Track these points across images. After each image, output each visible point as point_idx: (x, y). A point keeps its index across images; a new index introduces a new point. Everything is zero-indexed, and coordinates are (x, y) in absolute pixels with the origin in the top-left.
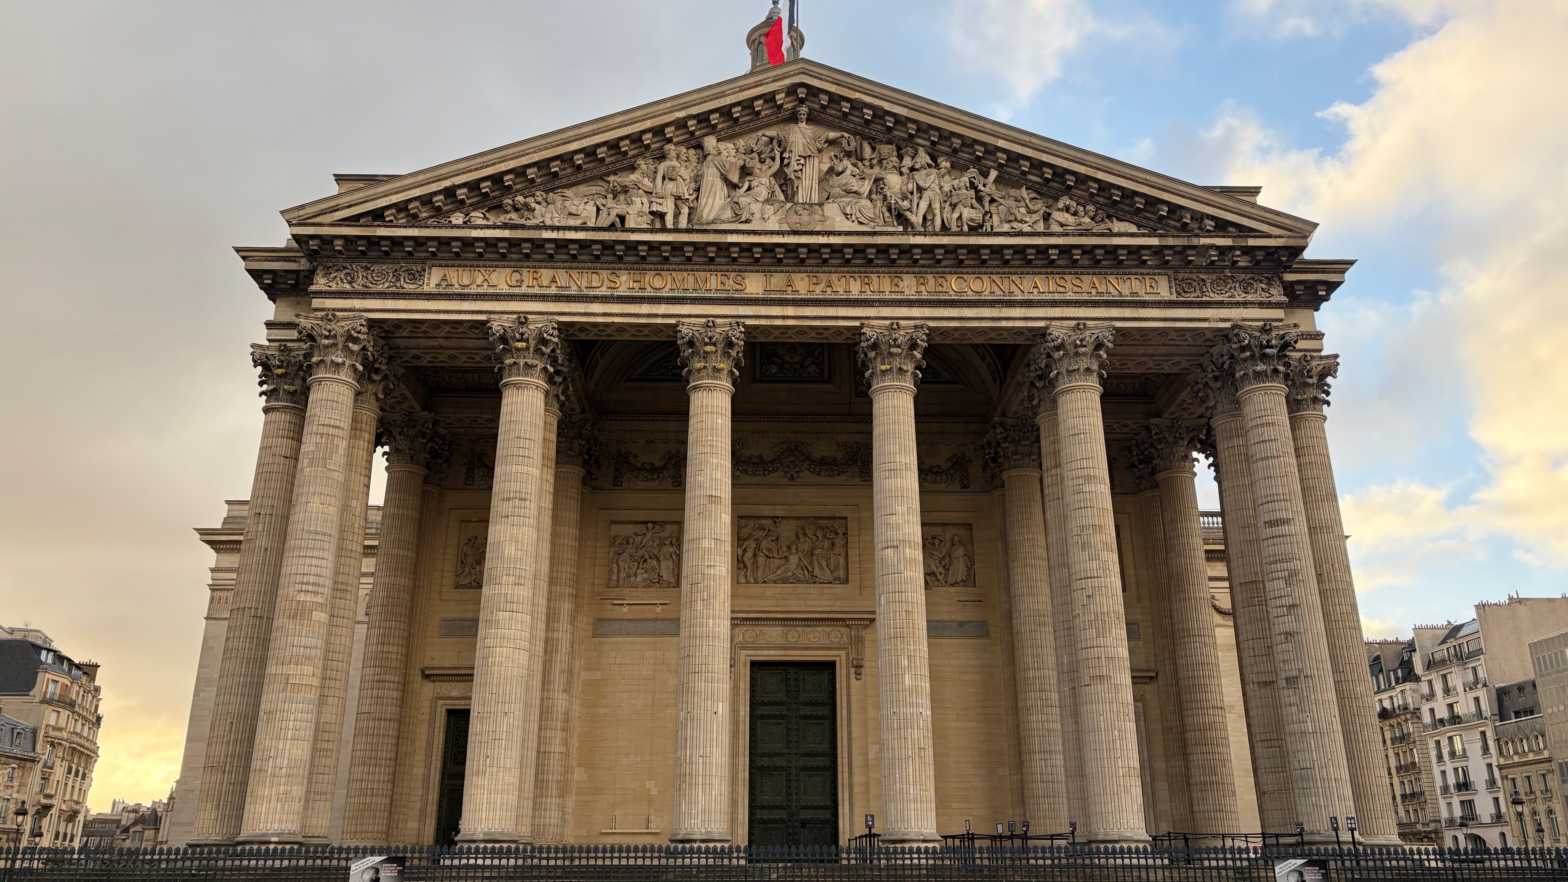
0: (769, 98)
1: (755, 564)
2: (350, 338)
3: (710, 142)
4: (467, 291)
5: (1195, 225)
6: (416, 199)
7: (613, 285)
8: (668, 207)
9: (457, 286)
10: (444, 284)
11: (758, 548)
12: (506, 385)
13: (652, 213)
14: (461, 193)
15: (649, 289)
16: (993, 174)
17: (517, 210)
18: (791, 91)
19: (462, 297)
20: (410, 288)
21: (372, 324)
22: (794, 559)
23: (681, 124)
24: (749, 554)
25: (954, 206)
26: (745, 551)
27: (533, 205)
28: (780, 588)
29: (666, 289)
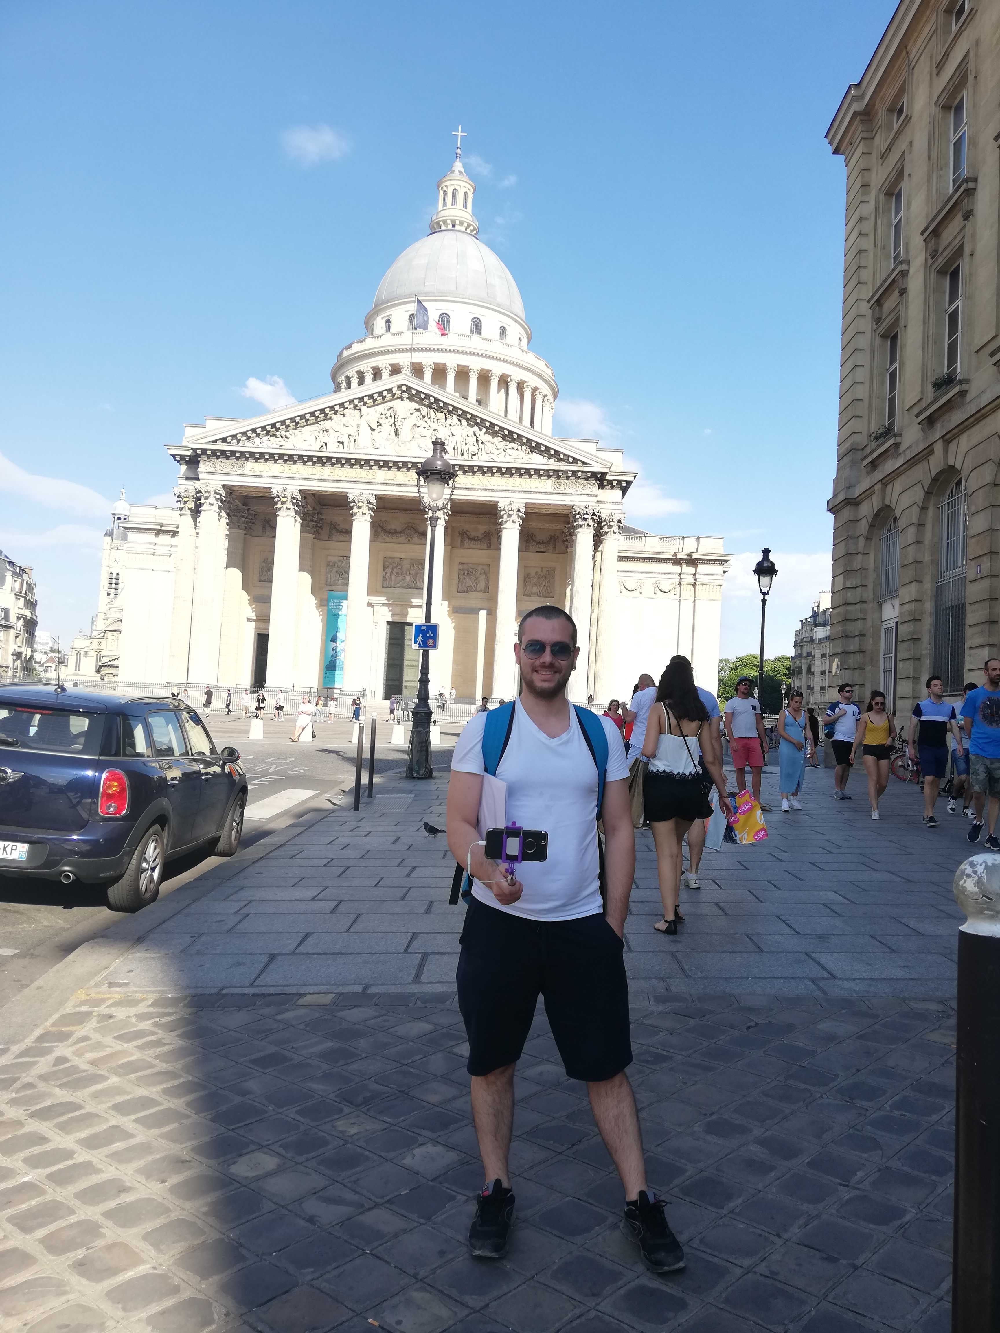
0: (390, 391)
1: (390, 578)
2: (216, 493)
3: (364, 409)
4: (262, 474)
5: (566, 458)
6: (240, 433)
7: (322, 474)
8: (345, 439)
9: (258, 471)
10: (253, 470)
11: (392, 573)
12: (279, 515)
13: (338, 442)
14: (259, 431)
15: (336, 476)
16: (484, 430)
17: (282, 437)
18: (400, 387)
19: (261, 476)
20: (239, 471)
21: (224, 486)
22: (408, 578)
23: (351, 401)
24: (388, 574)
25: (466, 444)
26: (387, 573)
27: (288, 436)
28: (401, 590)
29: (344, 476)
